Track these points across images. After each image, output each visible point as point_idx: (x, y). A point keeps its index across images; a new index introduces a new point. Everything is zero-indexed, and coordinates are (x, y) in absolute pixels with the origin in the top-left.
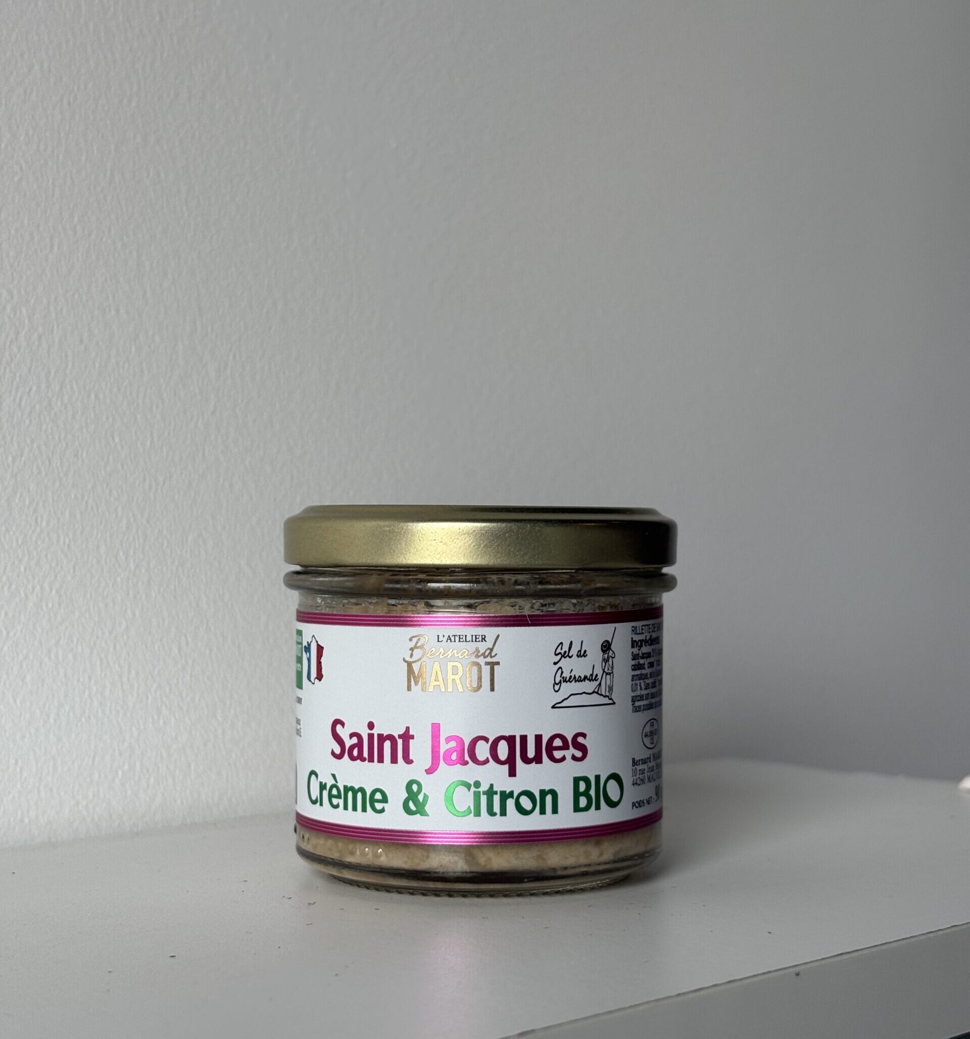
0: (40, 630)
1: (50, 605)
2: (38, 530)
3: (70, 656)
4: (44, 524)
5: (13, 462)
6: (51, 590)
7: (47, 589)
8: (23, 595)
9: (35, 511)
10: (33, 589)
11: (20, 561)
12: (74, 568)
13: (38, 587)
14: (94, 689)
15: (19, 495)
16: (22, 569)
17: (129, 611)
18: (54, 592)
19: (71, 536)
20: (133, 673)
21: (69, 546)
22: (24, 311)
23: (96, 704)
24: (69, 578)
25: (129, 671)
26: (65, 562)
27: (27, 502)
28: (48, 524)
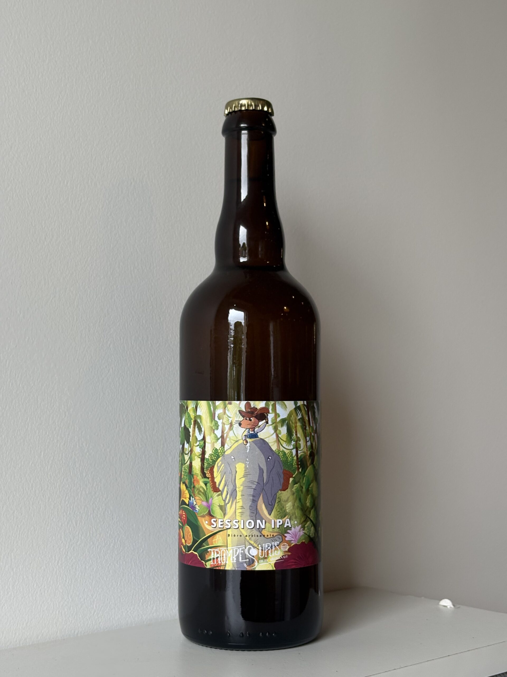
0: (114, 555)
1: (117, 546)
2: (113, 521)
3: (124, 563)
4: (115, 519)
5: (105, 500)
6: (118, 541)
7: (116, 540)
8: (109, 544)
9: (112, 515)
10: (112, 541)
11: (108, 533)
12: (125, 532)
13: (113, 541)
14: (132, 573)
15: (107, 511)
16: (108, 535)
17: (143, 546)
18: (119, 542)
19: (124, 522)
20: (145, 567)
21: (123, 526)
22: (108, 450)
23: (133, 578)
24: (123, 536)
25: (144, 566)
26: (122, 531)
27: (110, 513)
28: (116, 519)
